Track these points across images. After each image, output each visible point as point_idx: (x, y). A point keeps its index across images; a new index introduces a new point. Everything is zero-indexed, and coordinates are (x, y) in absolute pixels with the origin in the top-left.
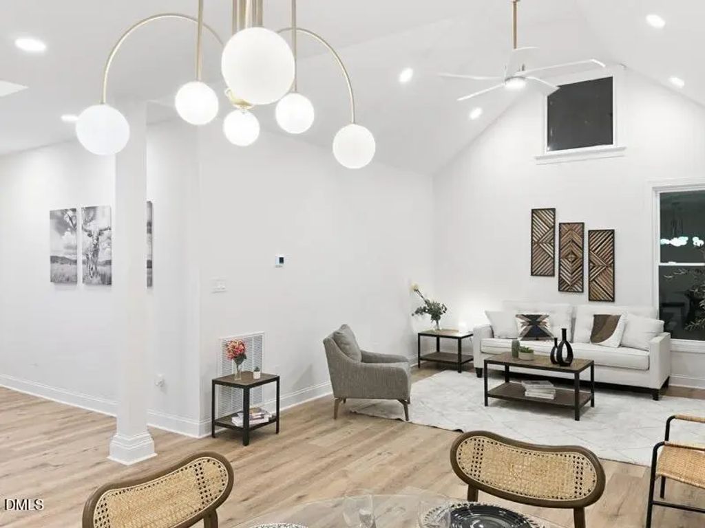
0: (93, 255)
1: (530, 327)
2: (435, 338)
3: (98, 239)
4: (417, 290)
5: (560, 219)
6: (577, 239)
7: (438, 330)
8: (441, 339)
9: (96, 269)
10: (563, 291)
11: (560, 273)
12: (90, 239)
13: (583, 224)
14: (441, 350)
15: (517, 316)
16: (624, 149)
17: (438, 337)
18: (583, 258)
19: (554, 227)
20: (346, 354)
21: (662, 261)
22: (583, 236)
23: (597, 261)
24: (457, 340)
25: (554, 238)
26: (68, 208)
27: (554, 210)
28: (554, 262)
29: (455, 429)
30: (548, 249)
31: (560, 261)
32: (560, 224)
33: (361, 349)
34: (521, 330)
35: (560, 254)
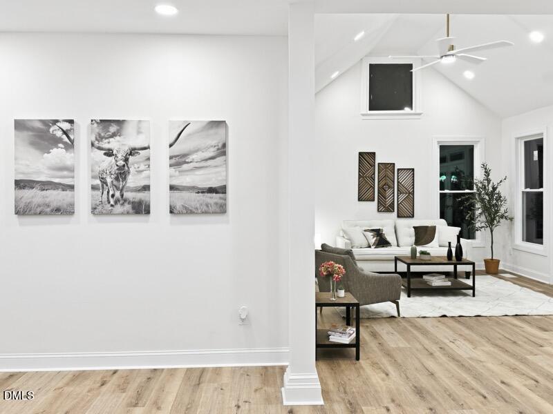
0: (117, 179)
1: (378, 238)
3: (126, 160)
5: (379, 160)
6: (390, 174)
9: (122, 196)
10: (381, 211)
11: (378, 199)
12: (112, 159)
13: (394, 164)
15: (366, 231)
16: (420, 114)
18: (394, 188)
19: (374, 166)
21: (440, 190)
22: (394, 173)
23: (403, 190)
25: (374, 174)
26: (60, 118)
27: (374, 154)
28: (374, 191)
30: (370, 182)
31: (378, 190)
32: (379, 164)
34: (373, 240)
35: (378, 185)
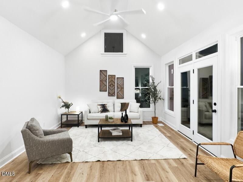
1: (103, 108)
2: (66, 116)
4: (60, 98)
5: (109, 73)
6: (113, 80)
7: (69, 112)
8: (68, 116)
10: (109, 96)
11: (108, 90)
13: (115, 75)
14: (68, 119)
15: (98, 105)
16: (126, 54)
17: (67, 115)
18: (115, 86)
19: (107, 76)
20: (37, 136)
21: (135, 87)
22: (115, 79)
23: (119, 87)
24: (77, 116)
25: (107, 80)
27: (106, 71)
28: (107, 87)
29: (97, 160)
30: (105, 83)
31: (108, 87)
32: (109, 75)
33: (43, 129)
34: (100, 110)
35: (108, 84)
